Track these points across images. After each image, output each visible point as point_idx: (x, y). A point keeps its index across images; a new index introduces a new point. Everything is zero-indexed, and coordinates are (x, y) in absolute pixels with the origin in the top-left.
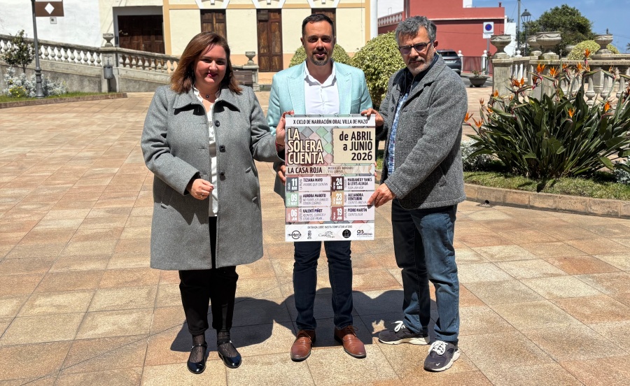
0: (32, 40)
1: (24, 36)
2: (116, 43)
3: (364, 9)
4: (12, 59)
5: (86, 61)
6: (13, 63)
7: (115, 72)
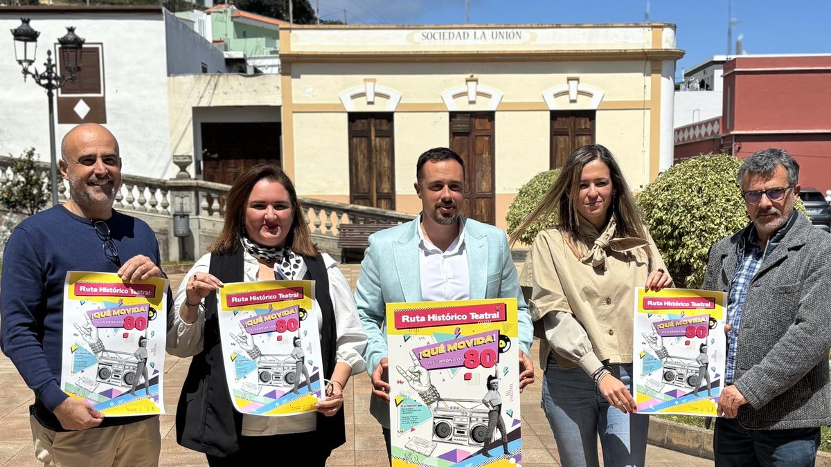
0: (49, 166)
1: (35, 158)
2: (198, 171)
3: (648, 112)
4: (13, 199)
5: (142, 204)
6: (14, 207)
7: (193, 225)
